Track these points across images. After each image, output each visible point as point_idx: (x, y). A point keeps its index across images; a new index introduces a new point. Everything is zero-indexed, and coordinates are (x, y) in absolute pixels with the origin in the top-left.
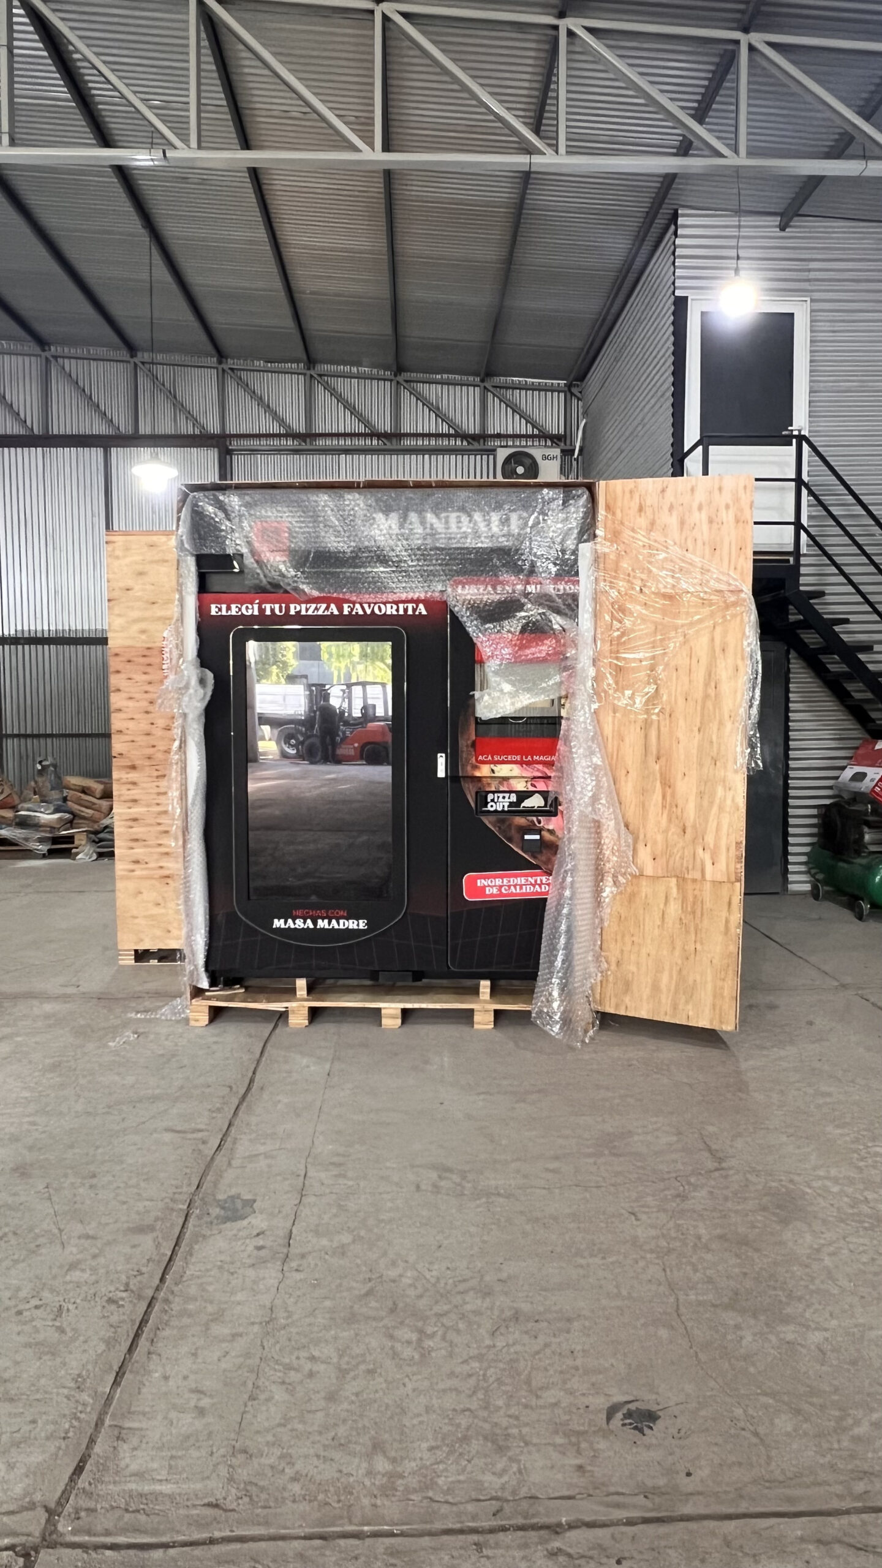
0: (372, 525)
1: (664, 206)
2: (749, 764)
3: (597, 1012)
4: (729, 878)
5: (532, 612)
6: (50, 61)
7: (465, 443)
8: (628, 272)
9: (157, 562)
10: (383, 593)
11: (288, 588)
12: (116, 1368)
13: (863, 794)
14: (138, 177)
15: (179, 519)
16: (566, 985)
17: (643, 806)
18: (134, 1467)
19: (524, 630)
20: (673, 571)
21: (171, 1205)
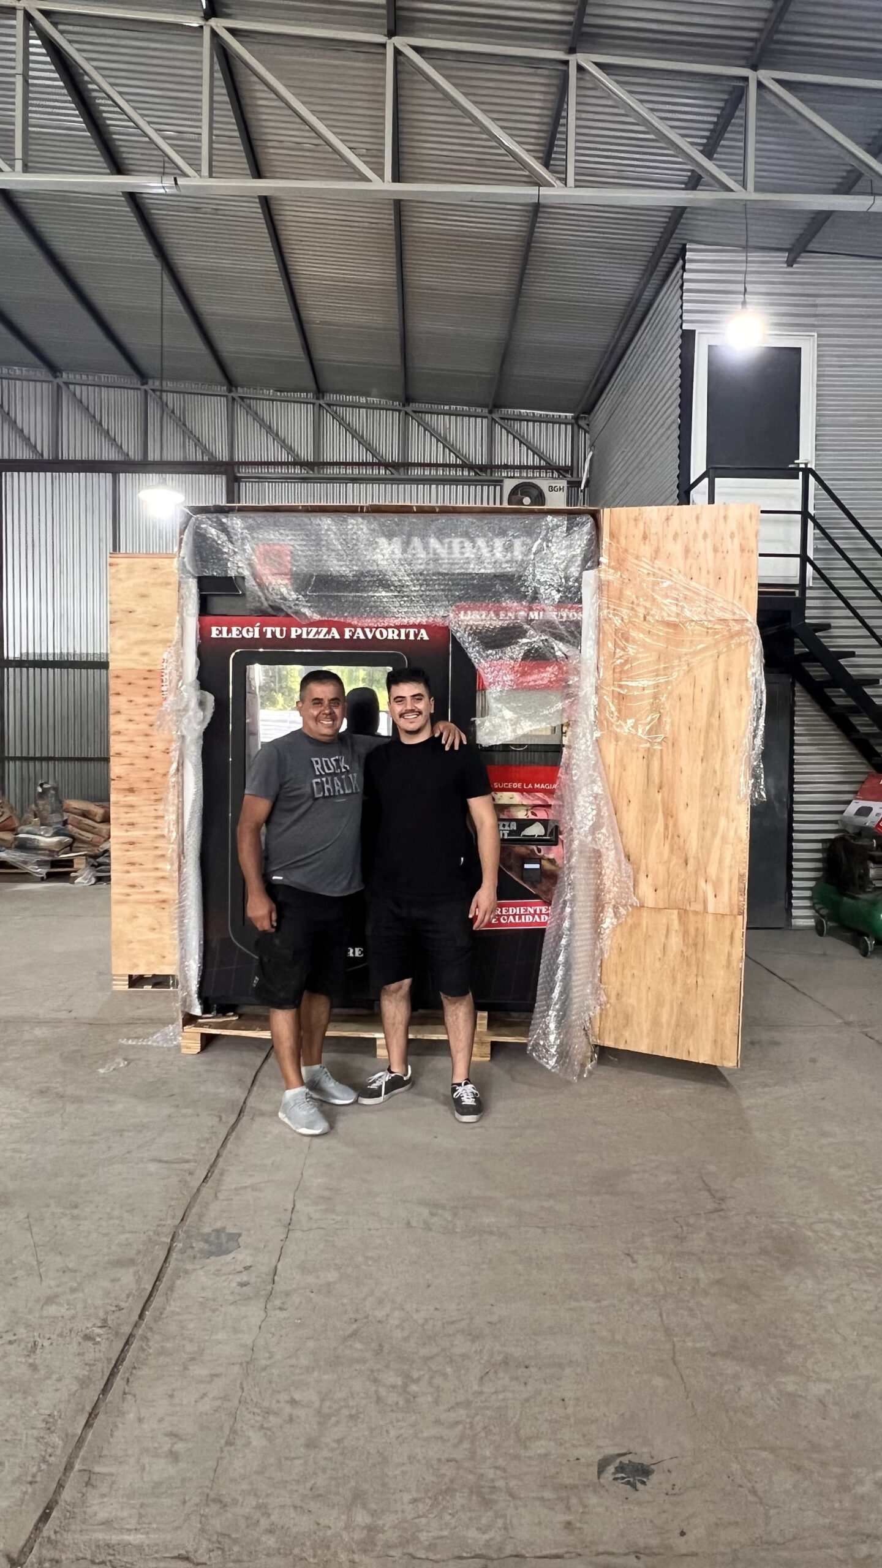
0: (374, 549)
1: (672, 241)
2: (752, 795)
3: (596, 1046)
4: (731, 911)
5: (534, 638)
6: (65, 91)
7: (472, 474)
8: (636, 306)
9: (161, 584)
10: (384, 617)
11: (289, 611)
12: (88, 1408)
13: (869, 829)
14: (150, 206)
15: (181, 542)
16: (563, 1016)
17: (645, 836)
18: (103, 1515)
19: (526, 656)
20: (677, 600)
21: (155, 1238)
